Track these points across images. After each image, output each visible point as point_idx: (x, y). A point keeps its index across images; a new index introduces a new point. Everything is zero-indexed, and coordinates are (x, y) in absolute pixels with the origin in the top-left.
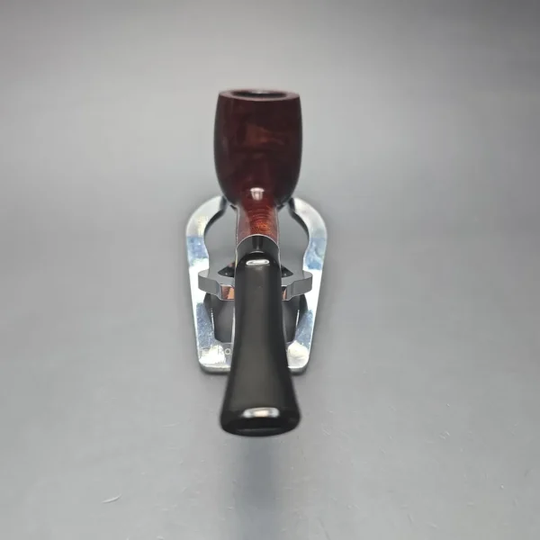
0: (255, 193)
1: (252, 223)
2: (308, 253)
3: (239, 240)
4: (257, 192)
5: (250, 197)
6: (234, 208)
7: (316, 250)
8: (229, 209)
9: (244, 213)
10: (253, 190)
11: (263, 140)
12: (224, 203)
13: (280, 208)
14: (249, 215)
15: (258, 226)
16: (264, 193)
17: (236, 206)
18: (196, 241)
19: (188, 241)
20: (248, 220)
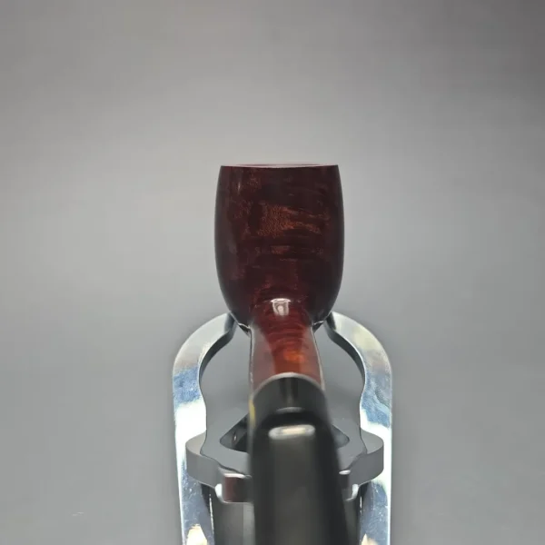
0: (277, 305)
1: (277, 353)
2: (366, 397)
3: (256, 385)
4: (281, 305)
5: (270, 311)
6: (246, 330)
7: (377, 392)
8: (238, 332)
9: (262, 338)
10: (273, 301)
11: (288, 226)
12: (230, 323)
13: (316, 328)
14: (271, 340)
15: (287, 358)
16: (290, 305)
17: (249, 327)
18: (186, 383)
19: (174, 384)
20: (268, 348)
